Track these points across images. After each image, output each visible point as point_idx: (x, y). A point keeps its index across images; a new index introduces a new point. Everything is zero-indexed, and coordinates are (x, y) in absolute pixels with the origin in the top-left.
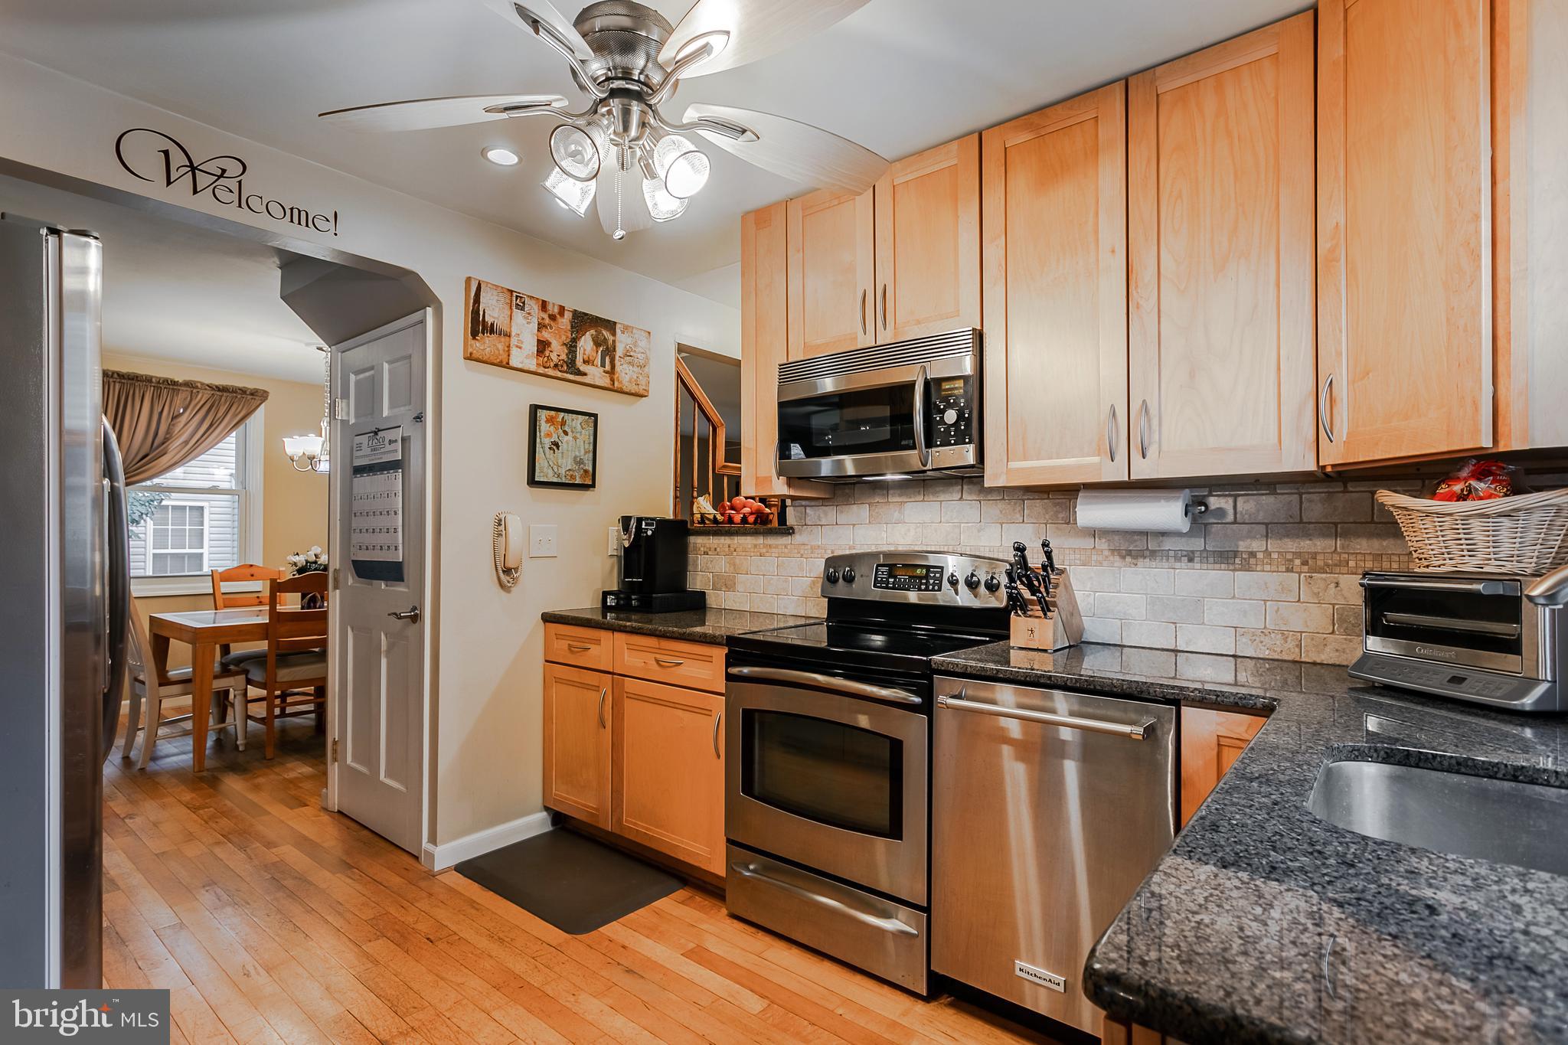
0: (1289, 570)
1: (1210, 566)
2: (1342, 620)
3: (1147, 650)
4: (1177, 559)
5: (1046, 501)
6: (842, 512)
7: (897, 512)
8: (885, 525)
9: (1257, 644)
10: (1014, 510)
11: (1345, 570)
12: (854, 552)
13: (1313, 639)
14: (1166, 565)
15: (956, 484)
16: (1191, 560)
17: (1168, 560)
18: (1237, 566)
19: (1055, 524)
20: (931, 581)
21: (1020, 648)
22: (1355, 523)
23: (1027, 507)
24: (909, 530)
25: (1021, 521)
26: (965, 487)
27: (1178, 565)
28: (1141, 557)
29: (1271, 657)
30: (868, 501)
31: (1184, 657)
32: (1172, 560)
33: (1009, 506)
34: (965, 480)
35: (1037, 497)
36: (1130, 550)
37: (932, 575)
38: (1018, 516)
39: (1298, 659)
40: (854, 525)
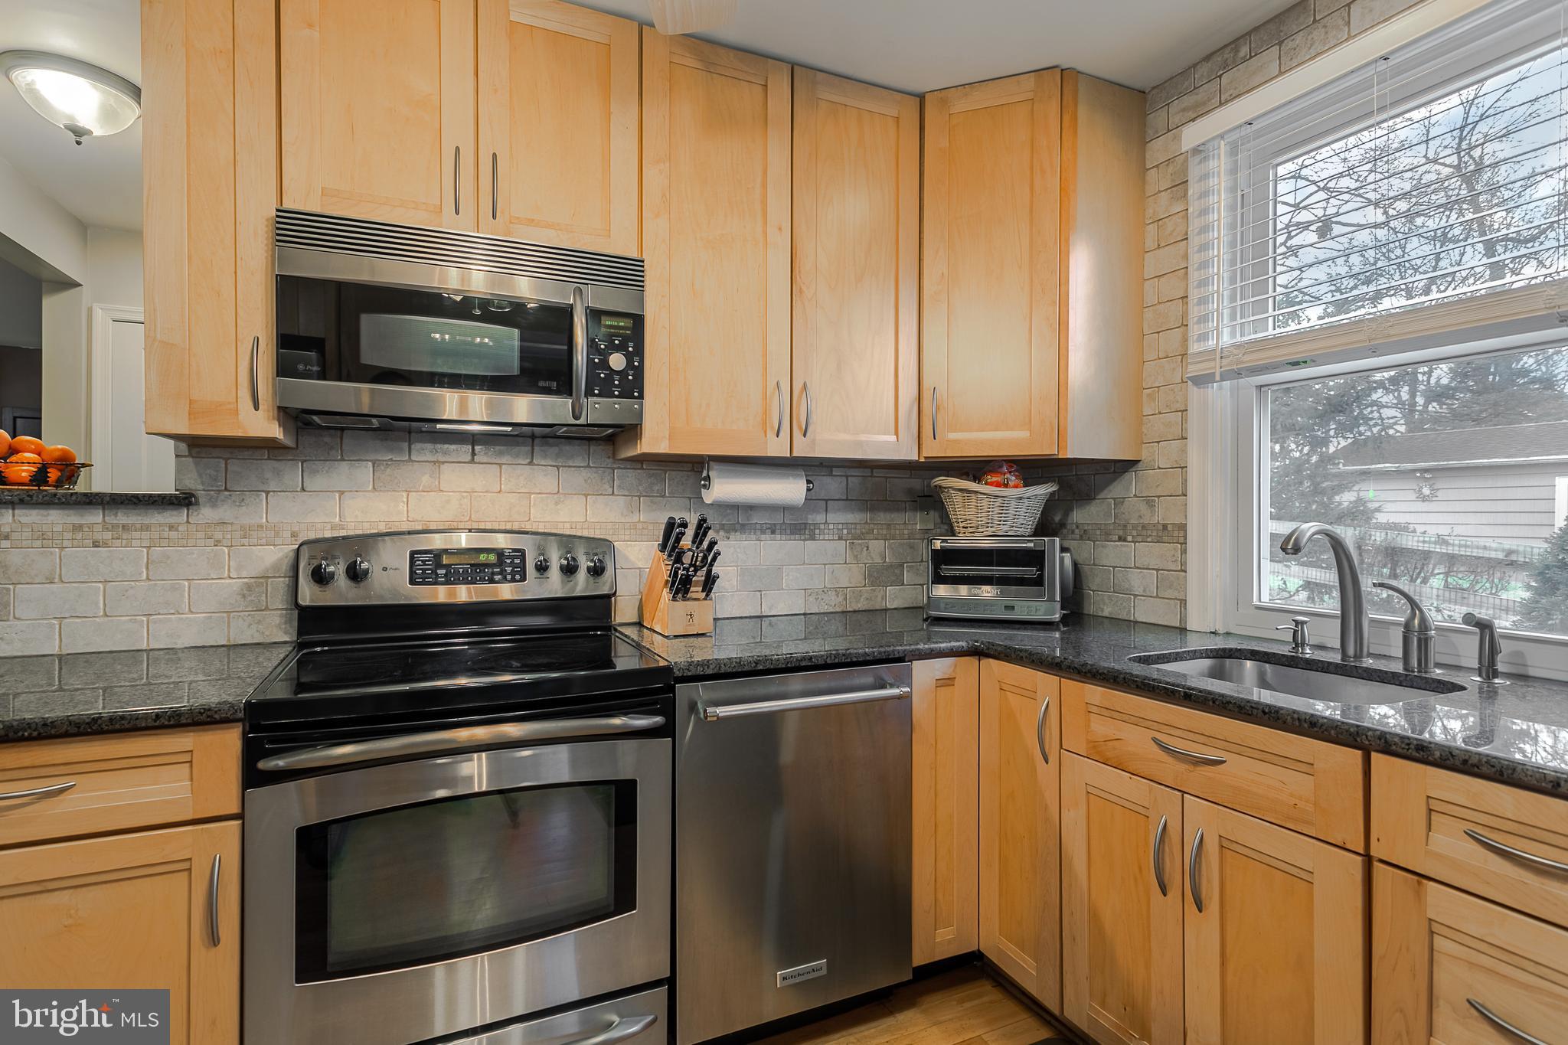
0: (840, 539)
1: (788, 537)
2: (870, 575)
3: (738, 620)
4: (763, 532)
5: (639, 471)
6: (315, 472)
7: (427, 476)
8: (405, 494)
9: (820, 603)
10: (602, 479)
11: (871, 536)
12: (343, 533)
13: (854, 593)
14: (753, 537)
15: (524, 444)
16: (773, 532)
17: (755, 534)
18: (807, 536)
19: (649, 496)
20: (509, 569)
21: (675, 636)
22: (877, 500)
23: (618, 477)
24: (448, 501)
25: (611, 493)
26: (536, 448)
27: (763, 537)
28: (733, 530)
29: (828, 611)
30: (372, 457)
31: (768, 622)
32: (759, 533)
33: (595, 475)
34: (537, 441)
35: (629, 467)
36: (723, 524)
37: (508, 561)
38: (606, 486)
39: (845, 610)
40: (342, 493)
